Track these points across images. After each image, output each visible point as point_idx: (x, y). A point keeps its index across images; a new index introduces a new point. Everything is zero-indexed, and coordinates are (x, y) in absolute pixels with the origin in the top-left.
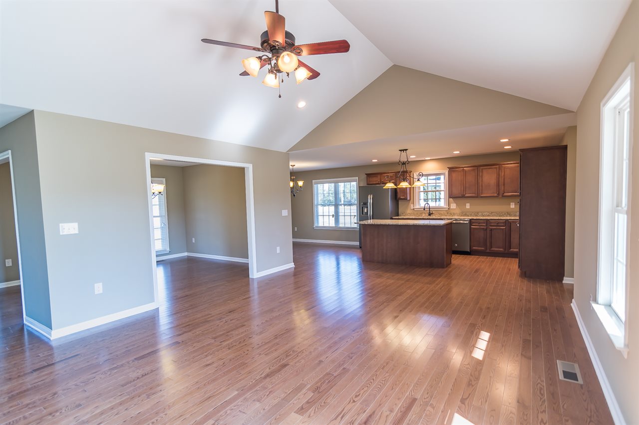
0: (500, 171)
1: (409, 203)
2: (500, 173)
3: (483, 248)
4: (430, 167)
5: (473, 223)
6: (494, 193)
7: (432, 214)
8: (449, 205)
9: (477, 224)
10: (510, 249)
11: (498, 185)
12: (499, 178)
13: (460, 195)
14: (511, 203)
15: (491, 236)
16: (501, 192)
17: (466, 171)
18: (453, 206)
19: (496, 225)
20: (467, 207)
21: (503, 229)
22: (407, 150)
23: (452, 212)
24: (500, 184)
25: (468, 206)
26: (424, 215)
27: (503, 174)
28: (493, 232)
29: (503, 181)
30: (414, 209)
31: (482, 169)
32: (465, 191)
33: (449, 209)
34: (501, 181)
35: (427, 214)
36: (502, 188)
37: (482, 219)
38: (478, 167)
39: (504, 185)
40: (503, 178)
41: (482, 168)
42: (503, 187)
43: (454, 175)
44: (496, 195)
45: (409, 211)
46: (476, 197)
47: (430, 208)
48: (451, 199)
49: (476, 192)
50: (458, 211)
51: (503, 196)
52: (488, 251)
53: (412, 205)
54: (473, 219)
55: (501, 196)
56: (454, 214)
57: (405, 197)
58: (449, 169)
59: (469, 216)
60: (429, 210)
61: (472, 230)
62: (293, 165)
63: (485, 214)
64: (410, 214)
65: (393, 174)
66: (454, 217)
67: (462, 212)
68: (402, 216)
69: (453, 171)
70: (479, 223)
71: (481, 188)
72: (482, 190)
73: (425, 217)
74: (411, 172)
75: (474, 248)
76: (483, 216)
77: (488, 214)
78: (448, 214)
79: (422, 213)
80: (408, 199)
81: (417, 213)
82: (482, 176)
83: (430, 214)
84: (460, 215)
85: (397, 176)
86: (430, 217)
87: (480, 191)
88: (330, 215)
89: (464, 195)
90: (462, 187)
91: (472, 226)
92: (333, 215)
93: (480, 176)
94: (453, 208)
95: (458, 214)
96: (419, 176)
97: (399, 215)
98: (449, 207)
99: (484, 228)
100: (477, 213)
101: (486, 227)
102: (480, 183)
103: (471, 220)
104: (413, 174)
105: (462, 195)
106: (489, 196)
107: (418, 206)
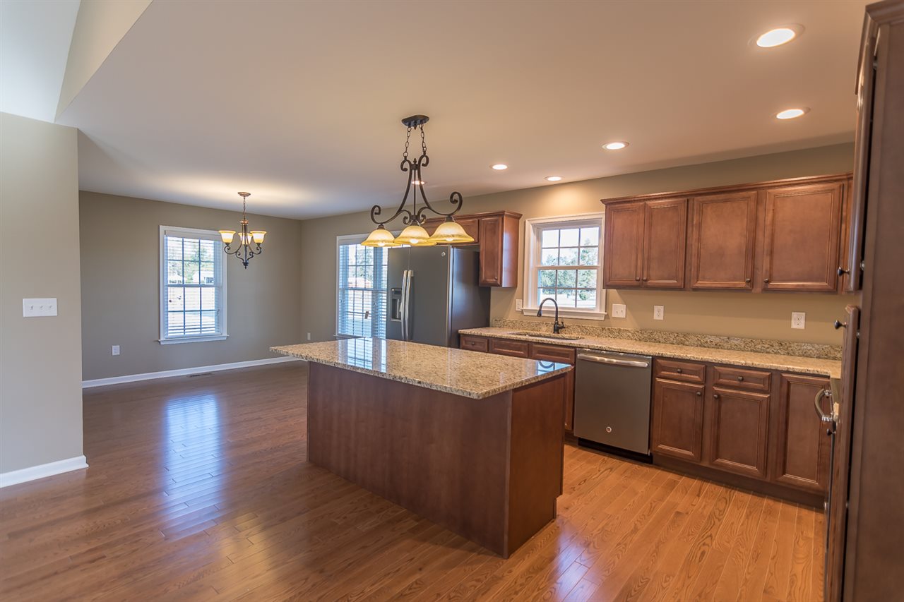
0: (761, 209)
1: (513, 295)
2: (761, 216)
3: (691, 452)
4: (566, 203)
5: (664, 369)
6: (735, 279)
7: (563, 327)
8: (607, 306)
9: (675, 374)
10: (784, 473)
11: (751, 252)
12: (755, 231)
13: (636, 283)
14: (794, 315)
15: (718, 422)
16: (761, 276)
17: (651, 210)
18: (619, 310)
19: (736, 383)
20: (656, 317)
21: (760, 402)
22: (424, 119)
23: (615, 326)
24: (759, 250)
25: (659, 313)
26: (544, 328)
27: (770, 215)
28: (723, 406)
29: (767, 240)
30: (522, 312)
31: (703, 202)
32: (649, 268)
33: (607, 317)
34: (763, 240)
35: (552, 328)
36: (764, 264)
37: (690, 360)
38: (688, 197)
39: (771, 253)
40: (768, 233)
41: (699, 198)
42: (767, 260)
43: (619, 221)
44: (742, 284)
45: (511, 317)
46: (681, 289)
47: (557, 311)
48: (614, 290)
49: (681, 275)
50: (630, 326)
51: (765, 290)
52: (705, 464)
53: (518, 302)
54: (662, 357)
55: (758, 289)
56: (619, 334)
57: (497, 280)
58: (608, 207)
59: (660, 342)
60: (557, 318)
61: (657, 390)
62: (245, 195)
63: (707, 342)
64: (513, 325)
65: (473, 222)
66: (618, 340)
67: (642, 331)
68: (496, 327)
69: (617, 211)
70: (681, 372)
71: (694, 260)
72: (698, 266)
73: (545, 334)
74: (519, 218)
75: (661, 446)
76: (701, 346)
77: (717, 340)
78: (604, 331)
79: (539, 324)
80: (503, 286)
81: (529, 323)
82: (700, 225)
83: (557, 329)
84: (636, 337)
85: (481, 224)
86: (556, 335)
87: (693, 270)
88: (365, 312)
89: (646, 281)
90: (640, 256)
91: (658, 380)
92: (367, 312)
93: (693, 226)
94: (617, 316)
95: (631, 335)
96: (539, 228)
97: (491, 325)
98: (606, 313)
99: (698, 389)
100: (685, 336)
101: (701, 387)
102: (693, 247)
103: (654, 359)
104: (525, 222)
105: (639, 280)
106: (719, 286)
107: (531, 306)
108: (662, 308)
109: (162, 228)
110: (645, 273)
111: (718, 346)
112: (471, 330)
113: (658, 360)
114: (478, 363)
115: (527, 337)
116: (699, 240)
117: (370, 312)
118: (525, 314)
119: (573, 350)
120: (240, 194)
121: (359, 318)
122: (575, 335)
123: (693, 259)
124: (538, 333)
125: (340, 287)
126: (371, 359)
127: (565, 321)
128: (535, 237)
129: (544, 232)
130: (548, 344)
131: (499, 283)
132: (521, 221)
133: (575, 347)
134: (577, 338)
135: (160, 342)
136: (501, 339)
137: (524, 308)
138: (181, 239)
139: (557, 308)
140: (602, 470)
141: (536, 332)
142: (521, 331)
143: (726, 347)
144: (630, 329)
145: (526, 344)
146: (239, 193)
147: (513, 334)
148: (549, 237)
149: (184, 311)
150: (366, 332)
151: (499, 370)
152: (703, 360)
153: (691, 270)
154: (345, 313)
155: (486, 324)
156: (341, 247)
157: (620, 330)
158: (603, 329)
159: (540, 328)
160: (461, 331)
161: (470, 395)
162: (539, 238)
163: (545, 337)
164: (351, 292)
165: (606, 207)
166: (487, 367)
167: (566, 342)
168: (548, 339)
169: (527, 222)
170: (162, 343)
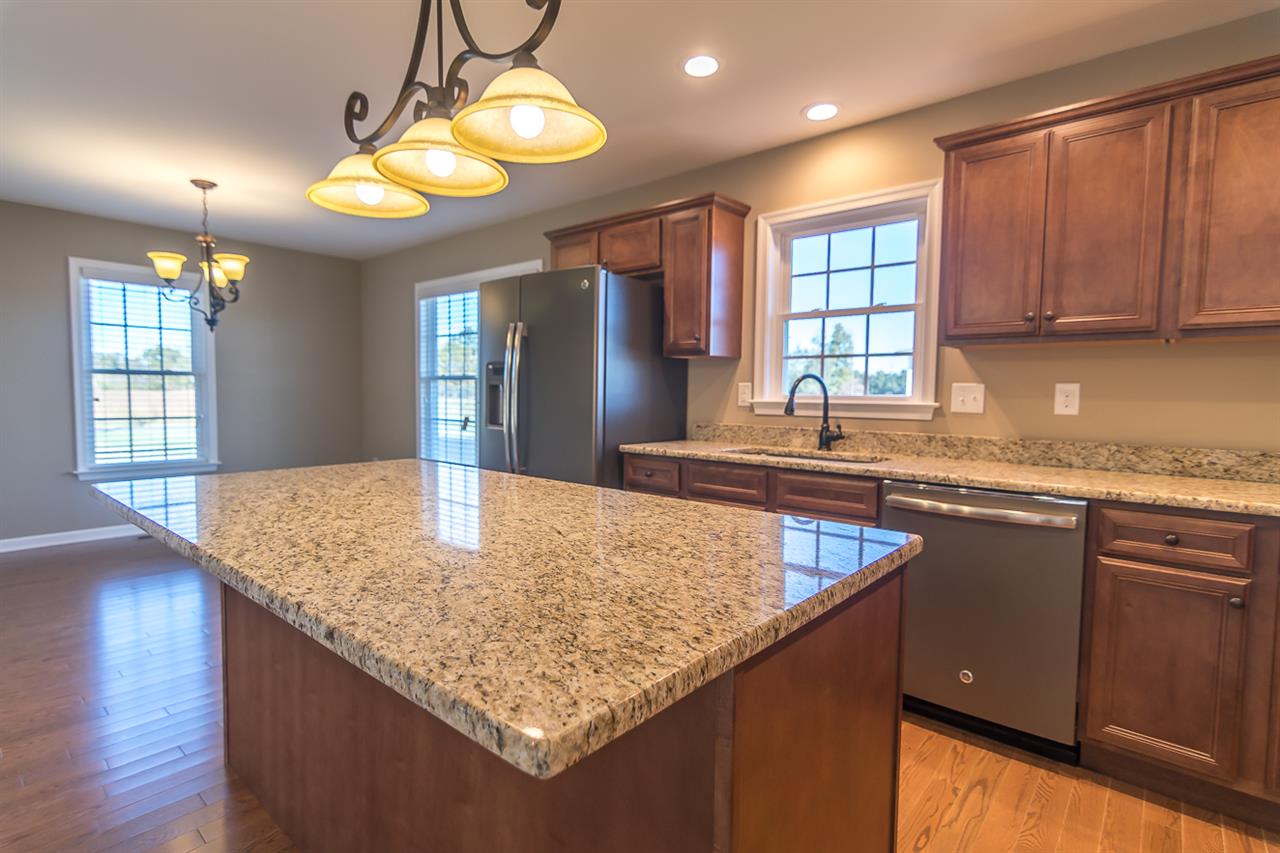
1: (733, 374)
3: (1205, 757)
4: (846, 171)
5: (1120, 531)
7: (840, 437)
8: (940, 390)
9: (1156, 548)
13: (1021, 325)
17: (1067, 147)
18: (968, 397)
20: (1060, 410)
23: (959, 432)
25: (1067, 401)
26: (801, 440)
30: (751, 408)
32: (1060, 287)
33: (938, 412)
35: (815, 440)
37: (1204, 513)
38: (1173, 98)
41: (1206, 96)
43: (979, 185)
45: (729, 418)
46: (1146, 333)
47: (826, 406)
48: (953, 354)
49: (1148, 298)
50: (996, 431)
53: (744, 387)
54: (1118, 504)
56: (968, 449)
57: (699, 340)
58: (952, 155)
59: (1070, 466)
60: (826, 418)
61: (1104, 588)
62: (205, 185)
63: (1199, 465)
64: (734, 435)
65: (650, 226)
66: (965, 462)
67: (1024, 443)
68: (698, 440)
69: (975, 161)
70: (1175, 543)
71: (1190, 259)
72: (1202, 274)
73: (799, 451)
74: (744, 215)
75: (1113, 730)
76: (1183, 473)
77: (1230, 460)
78: (933, 443)
79: (788, 432)
80: (711, 354)
81: (766, 430)
82: (1207, 167)
83: (827, 440)
84: (1010, 455)
85: (667, 228)
86: (824, 453)
87: (1184, 285)
88: (463, 419)
89: (1051, 319)
90: (1035, 261)
91: (1105, 560)
92: (467, 420)
93: (1186, 171)
94: (962, 410)
95: (996, 450)
96: (785, 235)
97: (688, 436)
98: (937, 404)
99: (1231, 591)
100: (1138, 450)
101: (1242, 582)
102: (1188, 224)
103: (1094, 508)
104: (756, 223)
105: (1031, 320)
106: (1267, 317)
107: (771, 393)
108: (1075, 388)
109: (75, 263)
110: (1049, 299)
111: (1229, 474)
112: (645, 445)
113: (1104, 510)
114: (624, 531)
115: (763, 458)
116: (1206, 204)
117: (472, 418)
118: (758, 411)
119: (872, 485)
120: (195, 182)
121: (454, 431)
122: (865, 454)
123: (1187, 257)
124: (786, 450)
125: (423, 375)
126: (476, 503)
127: (842, 423)
128: (779, 254)
129: (796, 243)
130: (812, 473)
131: (703, 346)
132: (748, 222)
133: (878, 479)
134: (873, 460)
135: (76, 476)
136: (706, 462)
137: (756, 400)
138: (120, 286)
139: (826, 398)
140: (963, 788)
141: (781, 449)
142: (749, 447)
143: (1255, 477)
144: (993, 438)
145: (762, 473)
146: (193, 181)
147: (733, 452)
148: (808, 251)
149: (130, 419)
150: (466, 454)
151: (685, 562)
152: (1251, 511)
153: (1179, 284)
154: (431, 421)
155: (680, 434)
156: (423, 303)
157: (970, 440)
158: (930, 439)
159: (789, 440)
160: (625, 448)
161: (501, 745)
162: (786, 255)
163: (800, 456)
164: (441, 383)
165: (947, 157)
166: (648, 546)
167: (856, 468)
168: (814, 462)
169: (761, 223)
170: (81, 478)
